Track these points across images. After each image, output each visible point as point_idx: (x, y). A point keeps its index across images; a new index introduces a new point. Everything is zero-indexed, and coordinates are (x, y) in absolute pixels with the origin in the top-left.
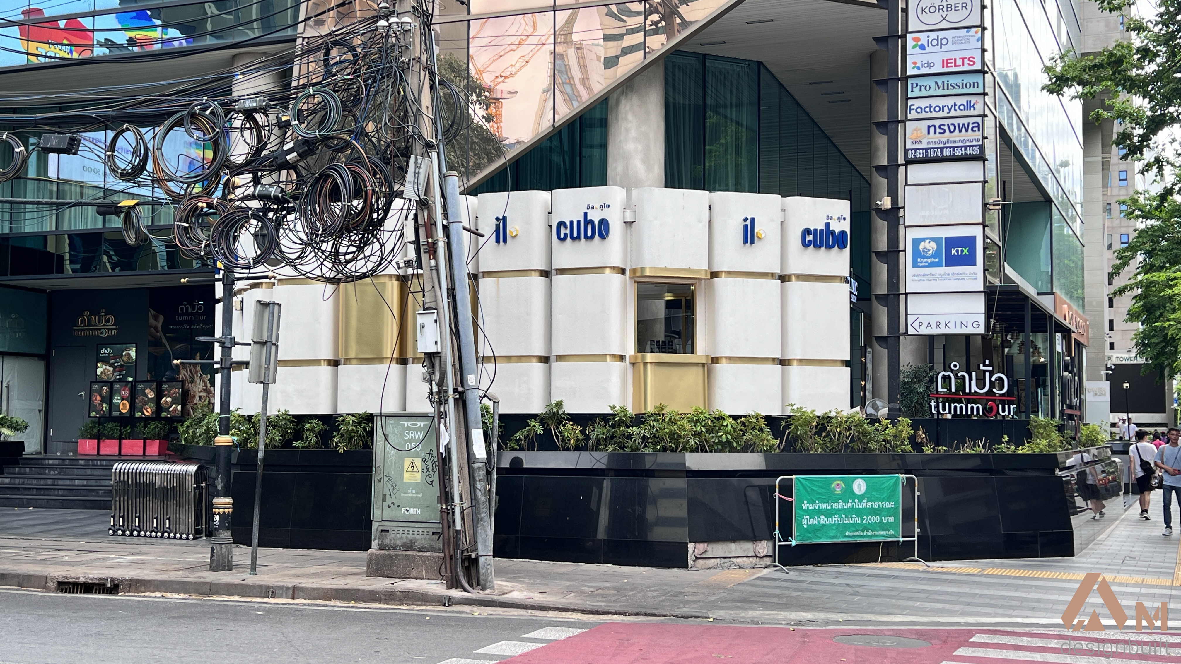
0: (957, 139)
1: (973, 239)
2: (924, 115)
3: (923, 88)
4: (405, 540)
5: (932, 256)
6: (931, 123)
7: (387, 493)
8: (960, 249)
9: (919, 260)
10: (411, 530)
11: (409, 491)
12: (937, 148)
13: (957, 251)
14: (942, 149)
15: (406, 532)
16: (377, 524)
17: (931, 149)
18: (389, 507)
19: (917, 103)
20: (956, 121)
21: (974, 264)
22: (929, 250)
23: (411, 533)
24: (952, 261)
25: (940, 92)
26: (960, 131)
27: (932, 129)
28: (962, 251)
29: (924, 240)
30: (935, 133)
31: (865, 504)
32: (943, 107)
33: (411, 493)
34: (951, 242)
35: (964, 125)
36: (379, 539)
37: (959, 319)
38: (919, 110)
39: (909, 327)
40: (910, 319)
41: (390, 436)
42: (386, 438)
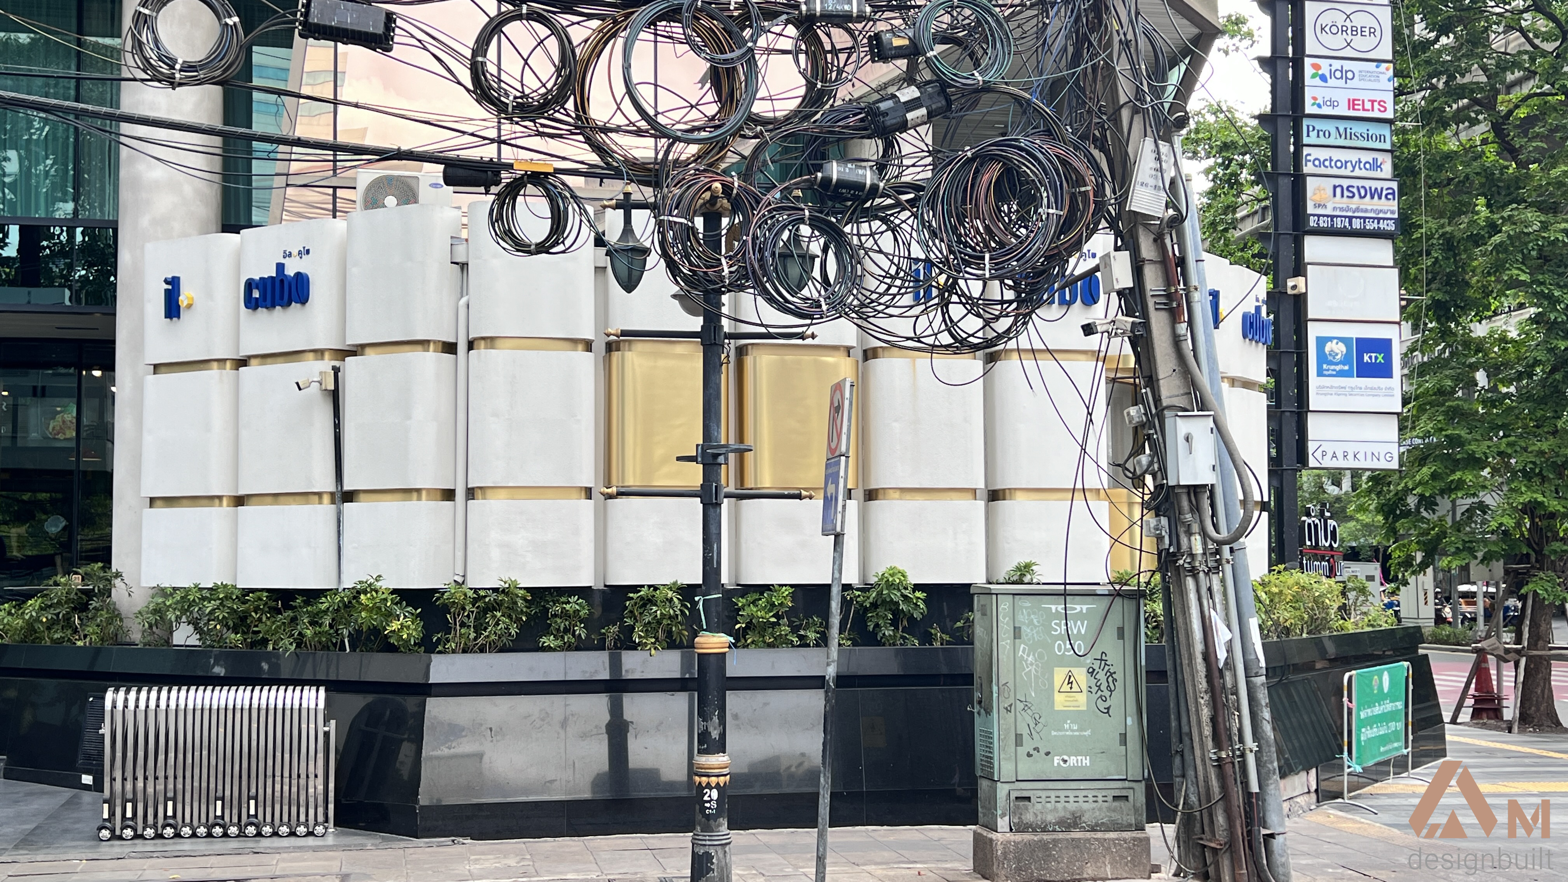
0: (1369, 208)
1: (1389, 342)
2: (1322, 170)
3: (1321, 134)
4: (1062, 814)
5: (1340, 363)
6: (1337, 182)
7: (1025, 732)
8: (1373, 355)
9: (1325, 366)
10: (1071, 794)
11: (1066, 726)
12: (1345, 217)
14: (1350, 218)
15: (1062, 800)
16: (1007, 787)
17: (1337, 216)
19: (1315, 153)
20: (1367, 184)
21: (1390, 376)
22: (1337, 354)
23: (1072, 799)
24: (1365, 371)
25: (1342, 142)
26: (1372, 197)
27: (1338, 190)
28: (1376, 358)
29: (1330, 339)
30: (1342, 196)
31: (1388, 707)
33: (1071, 728)
34: (1365, 345)
35: (1376, 189)
36: (1013, 814)
37: (1370, 448)
38: (1317, 163)
39: (1311, 457)
40: (1311, 446)
41: (1024, 628)
42: (1017, 633)
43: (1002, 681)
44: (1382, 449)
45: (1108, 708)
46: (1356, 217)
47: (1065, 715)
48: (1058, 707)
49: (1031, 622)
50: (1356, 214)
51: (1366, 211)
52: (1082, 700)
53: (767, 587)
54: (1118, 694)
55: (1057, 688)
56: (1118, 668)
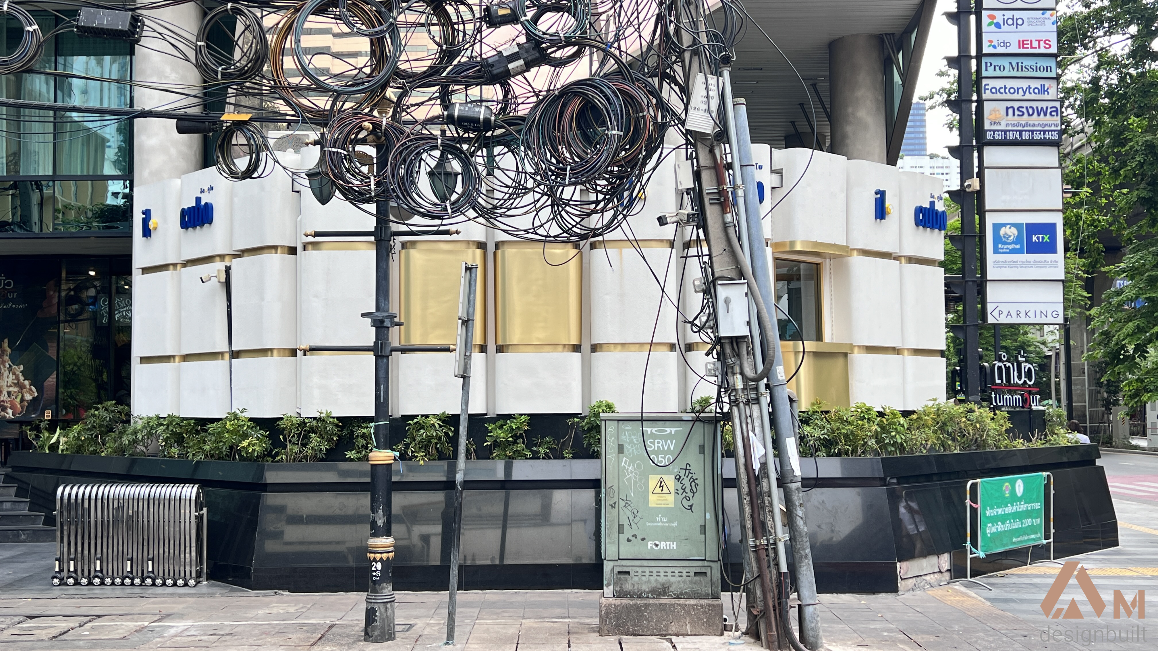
0: (1036, 123)
1: (1054, 225)
2: (998, 96)
3: (997, 68)
4: (654, 584)
5: (1013, 243)
6: (1009, 104)
7: (626, 523)
8: (1041, 236)
9: (1000, 246)
10: (662, 570)
11: (658, 519)
12: (1016, 131)
13: (1038, 238)
14: (1021, 132)
15: (655, 574)
16: (611, 564)
17: (1009, 131)
18: (629, 540)
19: (992, 83)
20: (1034, 104)
21: (1055, 252)
22: (1010, 236)
23: (662, 574)
24: (1033, 248)
25: (1015, 73)
26: (1039, 115)
27: (1010, 111)
28: (1043, 238)
29: (1005, 225)
30: (1014, 115)
31: (1023, 507)
32: (1018, 89)
33: (661, 521)
34: (1033, 228)
35: (1042, 108)
36: (616, 584)
37: (1039, 308)
38: (994, 90)
39: (989, 316)
40: (990, 308)
41: (626, 446)
42: (620, 449)
43: (609, 485)
44: (1050, 309)
45: (691, 506)
46: (1026, 131)
47: (657, 511)
48: (651, 505)
49: (631, 441)
50: (1025, 128)
51: (1034, 125)
52: (670, 500)
53: (509, 417)
54: (699, 496)
55: (651, 490)
56: (699, 476)
